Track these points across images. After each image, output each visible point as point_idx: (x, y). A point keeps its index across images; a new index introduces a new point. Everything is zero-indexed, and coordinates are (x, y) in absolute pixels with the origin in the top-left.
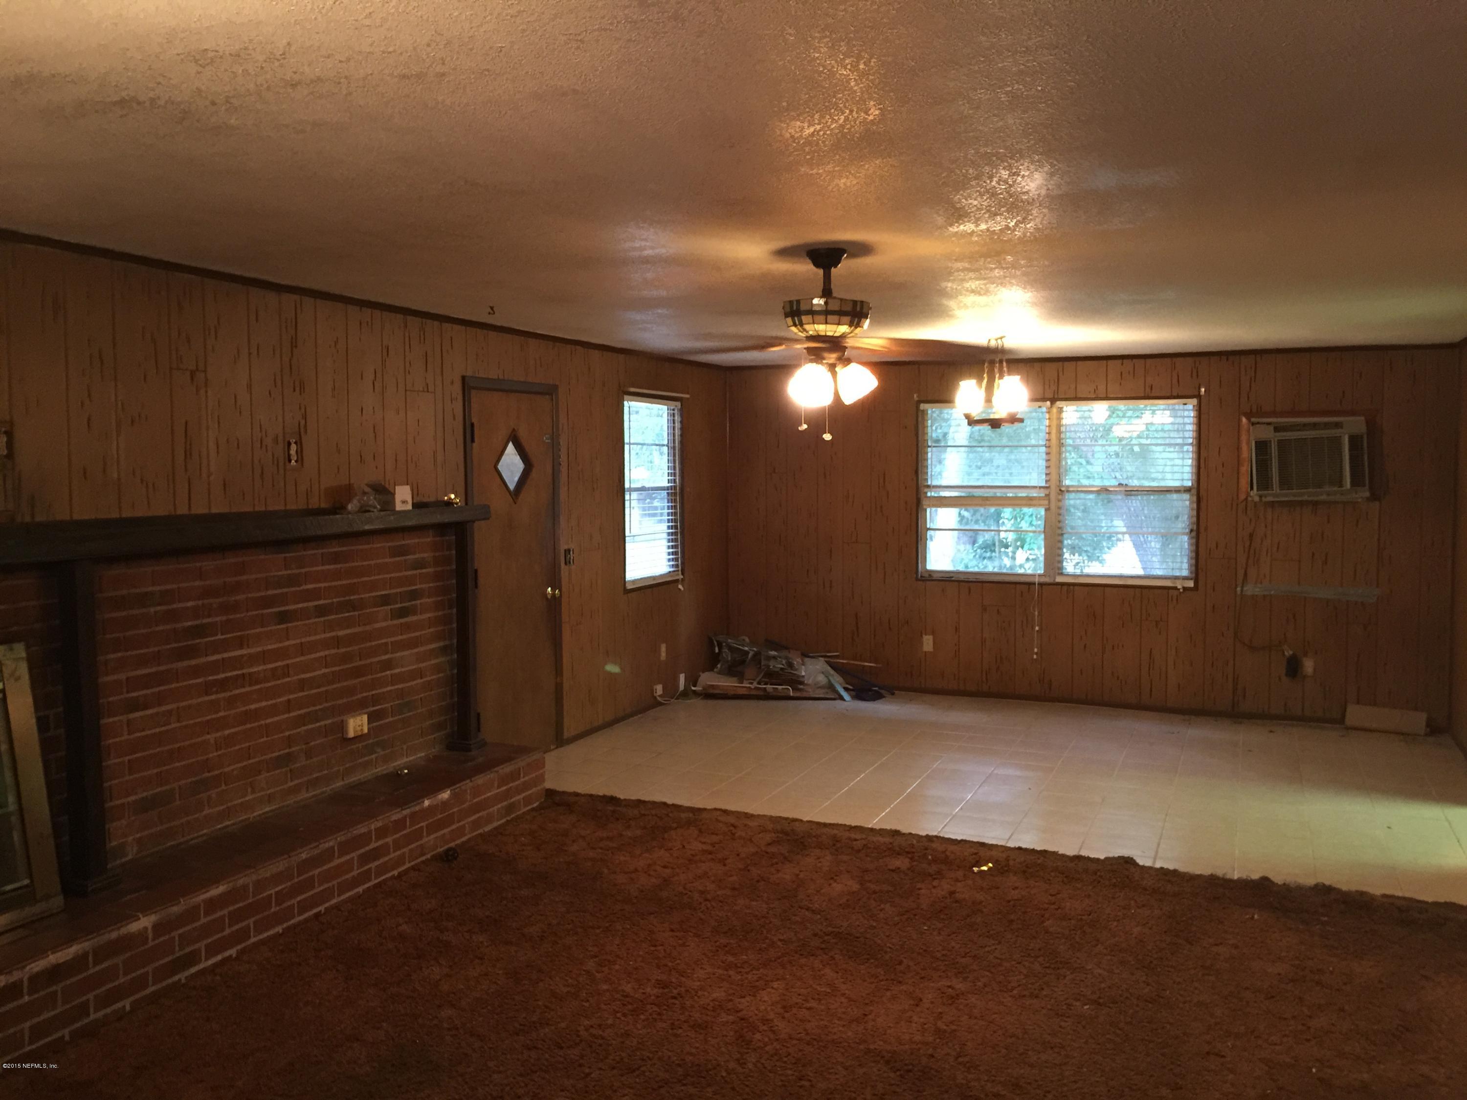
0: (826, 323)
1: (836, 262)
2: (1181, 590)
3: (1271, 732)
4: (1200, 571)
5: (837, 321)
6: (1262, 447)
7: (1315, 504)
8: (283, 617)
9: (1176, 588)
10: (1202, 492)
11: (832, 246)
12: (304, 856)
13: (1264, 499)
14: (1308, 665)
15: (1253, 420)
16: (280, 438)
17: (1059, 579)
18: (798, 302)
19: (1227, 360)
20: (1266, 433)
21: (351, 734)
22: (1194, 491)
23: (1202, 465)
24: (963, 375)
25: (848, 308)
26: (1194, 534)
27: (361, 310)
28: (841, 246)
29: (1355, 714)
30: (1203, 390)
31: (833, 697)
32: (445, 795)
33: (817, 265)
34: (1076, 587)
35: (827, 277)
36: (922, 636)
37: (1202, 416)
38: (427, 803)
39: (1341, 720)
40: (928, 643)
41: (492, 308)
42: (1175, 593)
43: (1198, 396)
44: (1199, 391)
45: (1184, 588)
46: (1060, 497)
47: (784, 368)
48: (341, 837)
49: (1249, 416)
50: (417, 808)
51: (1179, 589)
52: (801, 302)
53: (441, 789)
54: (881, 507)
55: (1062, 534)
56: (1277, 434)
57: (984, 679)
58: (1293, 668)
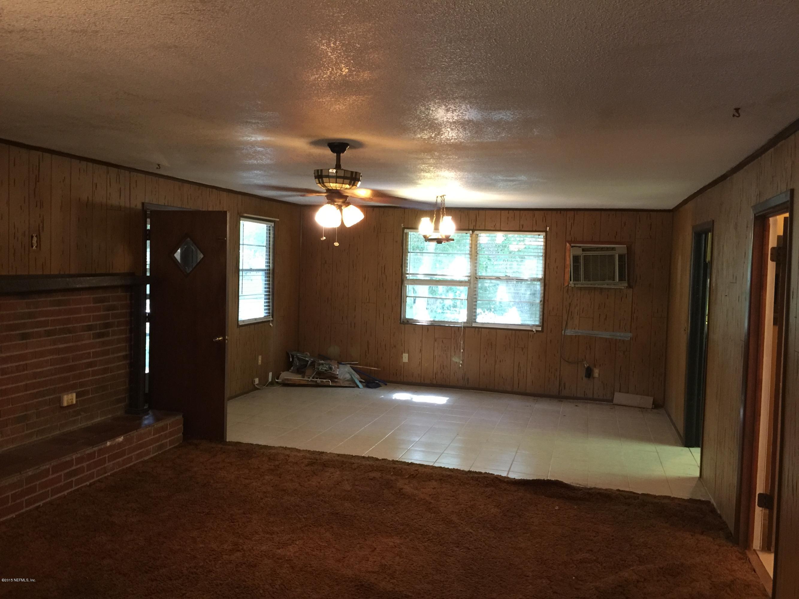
0: (336, 183)
1: (343, 152)
2: (535, 332)
3: (576, 406)
4: (544, 322)
5: (342, 182)
6: (576, 259)
7: (601, 289)
8: (24, 336)
9: (532, 331)
10: (547, 281)
11: (342, 142)
12: (30, 473)
13: (576, 286)
14: (596, 373)
15: (572, 245)
16: (27, 233)
17: (474, 325)
18: (321, 170)
19: (560, 213)
20: (579, 252)
21: (65, 404)
22: (543, 280)
23: (547, 267)
24: (423, 216)
25: (349, 175)
26: (542, 302)
27: (80, 162)
28: (346, 142)
29: (619, 397)
30: (548, 228)
31: (353, 386)
32: (121, 439)
33: (333, 151)
34: (482, 329)
35: (338, 159)
36: (402, 354)
37: (547, 242)
38: (108, 444)
39: (612, 401)
40: (405, 358)
41: (159, 165)
42: (532, 333)
43: (546, 231)
44: (546, 229)
45: (537, 331)
46: (476, 282)
47: (314, 207)
48: (54, 463)
49: (570, 242)
50: (102, 447)
51: (534, 331)
52: (323, 171)
53: (119, 436)
54: (383, 284)
55: (476, 301)
56: (583, 252)
57: (434, 377)
58: (589, 373)
